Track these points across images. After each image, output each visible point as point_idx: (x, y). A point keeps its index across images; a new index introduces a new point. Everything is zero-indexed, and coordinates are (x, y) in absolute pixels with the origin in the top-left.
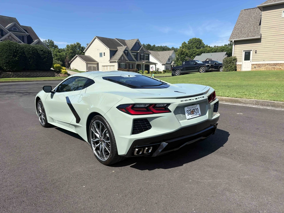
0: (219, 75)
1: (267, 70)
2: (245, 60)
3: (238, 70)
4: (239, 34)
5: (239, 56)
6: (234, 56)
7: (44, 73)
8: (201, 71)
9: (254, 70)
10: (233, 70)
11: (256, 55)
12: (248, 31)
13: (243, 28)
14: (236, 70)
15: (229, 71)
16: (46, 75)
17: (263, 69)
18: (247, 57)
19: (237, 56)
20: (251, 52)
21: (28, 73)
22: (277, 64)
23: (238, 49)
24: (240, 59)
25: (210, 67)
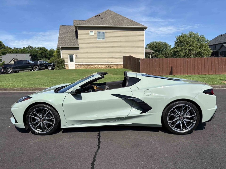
1: (85, 68)
2: (70, 61)
3: (66, 68)
6: (63, 58)
8: (35, 69)
9: (77, 68)
11: (77, 58)
12: (69, 41)
13: (65, 38)
14: (65, 68)
15: (61, 69)
17: (83, 68)
18: (71, 60)
19: (64, 58)
20: (74, 56)
22: (90, 65)
23: (64, 53)
24: (67, 61)
25: (42, 66)
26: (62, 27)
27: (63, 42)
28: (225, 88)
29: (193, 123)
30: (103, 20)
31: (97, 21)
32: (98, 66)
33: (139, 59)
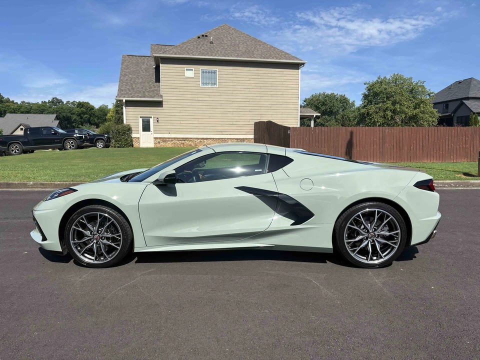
1: (175, 146)
2: (144, 130)
3: (135, 145)
5: (134, 124)
6: (128, 123)
8: (69, 146)
9: (158, 145)
10: (129, 146)
11: (158, 124)
12: (142, 88)
13: (134, 82)
14: (132, 146)
15: (123, 147)
17: (170, 146)
18: (146, 128)
19: (131, 124)
20: (151, 120)
22: (186, 138)
23: (131, 113)
24: (137, 129)
25: (84, 140)
26: (127, 58)
27: (130, 91)
28: (462, 187)
29: (393, 248)
30: (214, 45)
31: (201, 48)
32: (201, 142)
33: (289, 128)
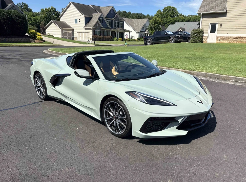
0: (186, 46)
1: (230, 42)
2: (211, 32)
3: (204, 41)
4: (207, 7)
5: (205, 28)
6: (202, 28)
7: (18, 39)
8: (171, 41)
9: (219, 42)
10: (200, 41)
11: (221, 28)
12: (215, 4)
13: (211, 1)
14: (202, 42)
15: (196, 43)
16: (21, 41)
17: (227, 42)
18: (213, 30)
19: (204, 28)
20: (217, 25)
21: (3, 38)
22: (239, 37)
23: (205, 21)
24: (207, 32)
25: (179, 38)
